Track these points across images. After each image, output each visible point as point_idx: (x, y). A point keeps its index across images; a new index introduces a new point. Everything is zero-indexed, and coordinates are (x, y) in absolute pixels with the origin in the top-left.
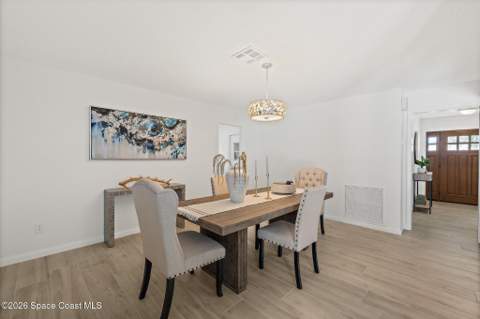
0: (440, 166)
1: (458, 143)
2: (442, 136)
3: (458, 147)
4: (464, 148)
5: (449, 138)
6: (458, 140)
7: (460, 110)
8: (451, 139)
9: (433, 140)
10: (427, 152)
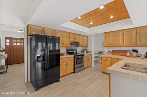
0: (11, 51)
1: (17, 43)
2: (11, 39)
3: (17, 44)
4: (18, 44)
5: (14, 40)
6: (17, 41)
7: (17, 30)
8: (14, 41)
9: (8, 41)
10: (6, 45)
